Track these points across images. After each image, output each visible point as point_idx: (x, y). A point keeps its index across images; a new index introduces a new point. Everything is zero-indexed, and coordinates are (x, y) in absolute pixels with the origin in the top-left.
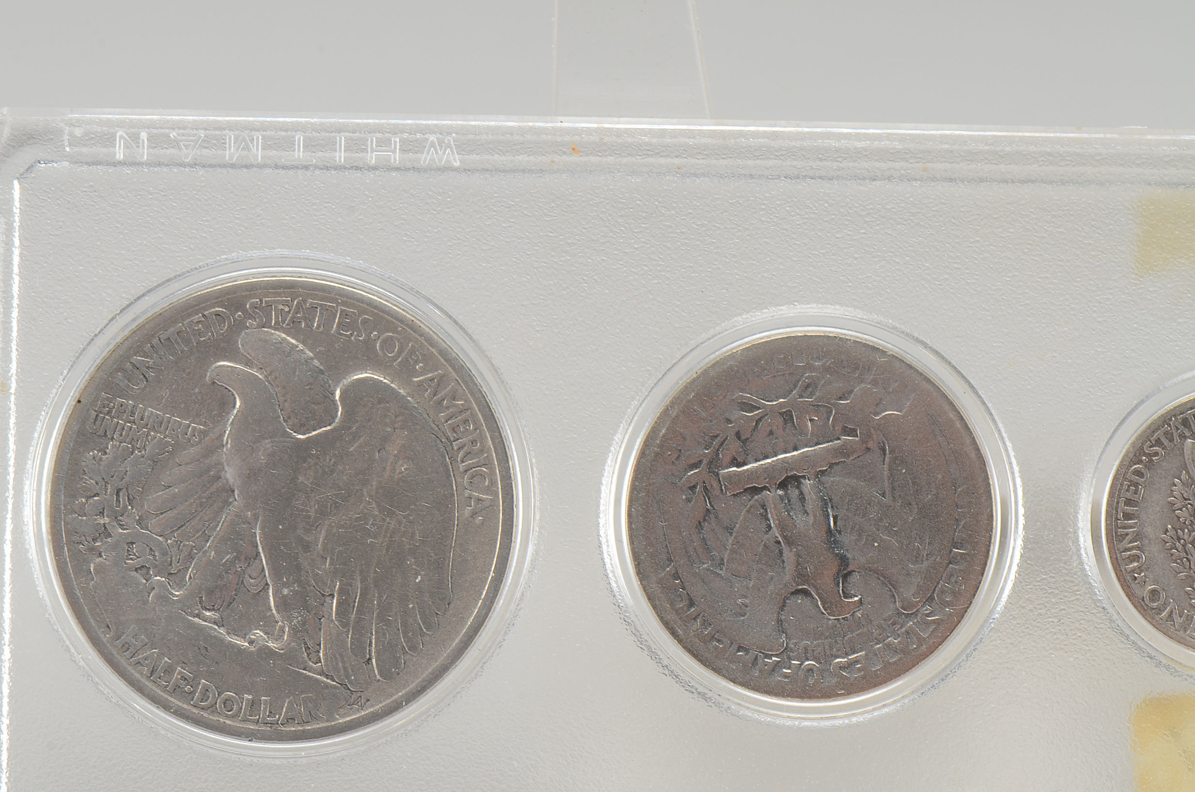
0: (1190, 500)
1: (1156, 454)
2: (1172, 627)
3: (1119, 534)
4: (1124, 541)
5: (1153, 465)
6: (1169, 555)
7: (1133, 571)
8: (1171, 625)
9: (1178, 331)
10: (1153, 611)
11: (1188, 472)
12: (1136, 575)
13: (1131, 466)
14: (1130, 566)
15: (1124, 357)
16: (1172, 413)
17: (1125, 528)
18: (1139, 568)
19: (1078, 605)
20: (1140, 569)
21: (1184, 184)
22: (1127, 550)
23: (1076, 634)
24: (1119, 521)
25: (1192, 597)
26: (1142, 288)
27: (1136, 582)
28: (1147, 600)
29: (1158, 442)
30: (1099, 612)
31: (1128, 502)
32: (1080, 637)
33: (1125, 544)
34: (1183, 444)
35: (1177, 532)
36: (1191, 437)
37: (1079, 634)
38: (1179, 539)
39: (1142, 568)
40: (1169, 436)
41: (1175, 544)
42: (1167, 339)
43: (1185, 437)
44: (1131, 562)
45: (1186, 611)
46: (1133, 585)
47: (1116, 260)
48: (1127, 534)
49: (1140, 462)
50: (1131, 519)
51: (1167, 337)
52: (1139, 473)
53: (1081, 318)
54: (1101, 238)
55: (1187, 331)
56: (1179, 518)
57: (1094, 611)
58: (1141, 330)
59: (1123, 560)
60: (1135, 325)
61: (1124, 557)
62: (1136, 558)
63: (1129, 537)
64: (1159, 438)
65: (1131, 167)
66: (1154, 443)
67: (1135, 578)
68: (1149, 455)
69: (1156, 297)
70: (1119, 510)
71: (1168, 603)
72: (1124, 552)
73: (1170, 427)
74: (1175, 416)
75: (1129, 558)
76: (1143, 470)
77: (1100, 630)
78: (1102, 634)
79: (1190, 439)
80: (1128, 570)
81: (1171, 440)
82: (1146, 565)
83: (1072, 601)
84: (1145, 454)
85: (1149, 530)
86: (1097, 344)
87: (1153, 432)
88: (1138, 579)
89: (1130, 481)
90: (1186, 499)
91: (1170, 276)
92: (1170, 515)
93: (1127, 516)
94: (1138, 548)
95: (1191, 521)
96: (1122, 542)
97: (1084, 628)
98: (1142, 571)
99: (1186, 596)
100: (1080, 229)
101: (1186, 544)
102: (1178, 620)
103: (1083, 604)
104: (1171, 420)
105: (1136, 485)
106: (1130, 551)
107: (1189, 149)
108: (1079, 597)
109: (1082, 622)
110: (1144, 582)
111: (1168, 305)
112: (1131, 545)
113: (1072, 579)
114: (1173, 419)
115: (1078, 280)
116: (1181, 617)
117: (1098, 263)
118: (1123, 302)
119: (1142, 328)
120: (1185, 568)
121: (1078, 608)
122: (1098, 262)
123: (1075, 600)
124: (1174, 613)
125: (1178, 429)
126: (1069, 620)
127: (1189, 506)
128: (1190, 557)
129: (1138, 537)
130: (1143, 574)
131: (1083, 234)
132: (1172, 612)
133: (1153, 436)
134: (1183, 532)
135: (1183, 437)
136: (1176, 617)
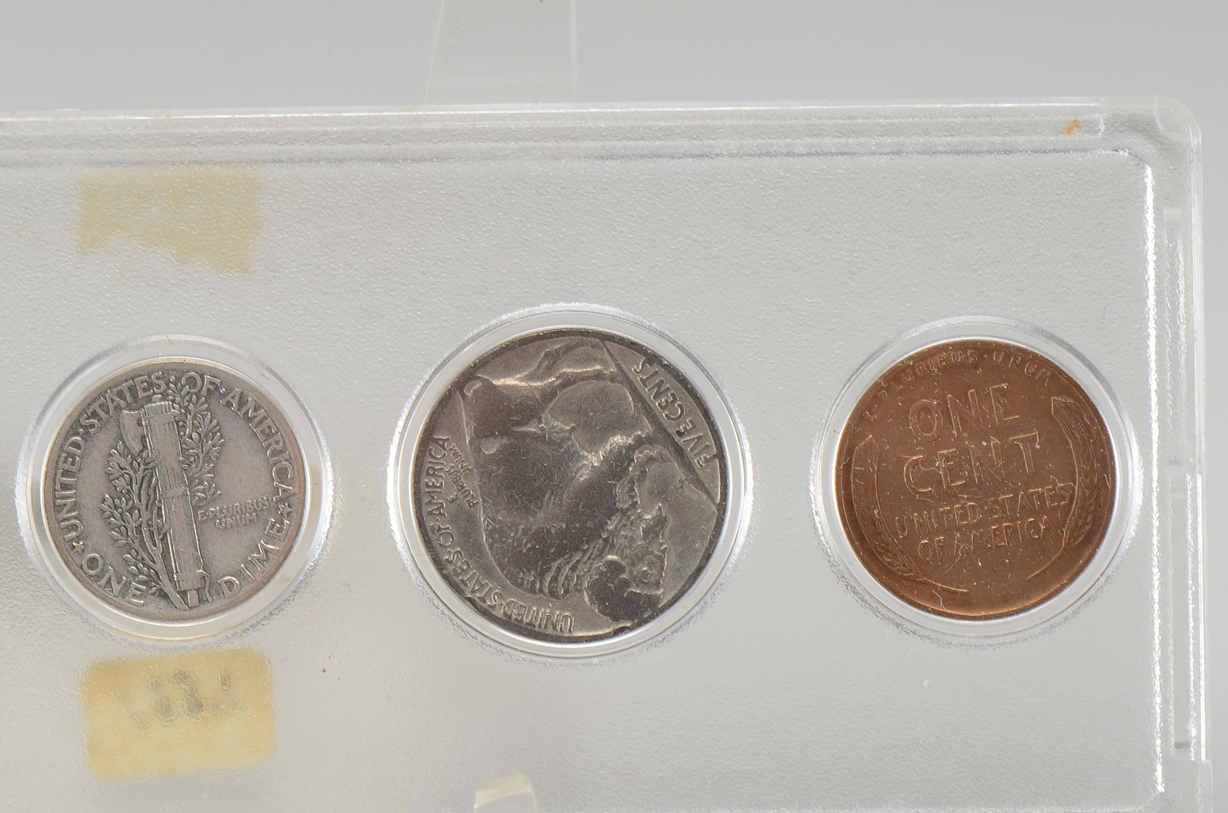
0: (126, 469)
1: (93, 426)
2: (110, 593)
3: (57, 504)
4: (63, 512)
5: (90, 437)
6: (107, 524)
7: (72, 540)
8: (110, 591)
9: (106, 305)
10: (92, 578)
11: (124, 442)
12: (74, 544)
13: (68, 439)
14: (69, 535)
15: (54, 332)
16: (107, 386)
17: (62, 498)
18: (77, 537)
19: (14, 575)
20: (78, 539)
21: (110, 163)
22: (64, 520)
23: (12, 602)
24: (57, 492)
25: (130, 563)
26: (71, 265)
27: (75, 550)
28: (85, 567)
29: (94, 414)
30: (34, 581)
31: (66, 473)
32: (16, 605)
33: (63, 514)
34: (119, 416)
35: (114, 502)
36: (126, 408)
37: (15, 603)
38: (116, 508)
39: (81, 537)
40: (105, 408)
41: (112, 513)
42: (96, 313)
43: (121, 409)
44: (69, 531)
45: (124, 578)
46: (72, 554)
47: (45, 239)
48: (65, 505)
49: (77, 434)
50: (69, 489)
51: (96, 312)
52: (76, 445)
53: (12, 296)
54: (31, 218)
55: (116, 305)
56: (115, 487)
57: (29, 580)
58: (71, 305)
59: (61, 529)
60: (64, 301)
61: (62, 527)
62: (74, 527)
63: (67, 507)
64: (95, 411)
65: (59, 148)
66: (90, 415)
67: (74, 547)
68: (85, 427)
69: (84, 273)
70: (57, 481)
71: (106, 570)
72: (62, 521)
73: (106, 399)
74: (110, 388)
75: (67, 527)
76: (80, 442)
77: (36, 597)
78: (37, 602)
79: (125, 410)
80: (67, 540)
81: (107, 412)
82: (85, 534)
83: (8, 570)
84: (82, 426)
85: (86, 501)
86: (27, 321)
87: (89, 404)
88: (77, 548)
89: (67, 453)
90: (122, 469)
91: (98, 252)
92: (107, 485)
93: (64, 487)
94: (75, 517)
95: (128, 490)
96: (60, 512)
97: (20, 596)
98: (80, 540)
99: (124, 563)
100: (10, 210)
101: (123, 512)
102: (116, 587)
103: (19, 573)
104: (106, 392)
105: (73, 456)
106: (68, 521)
107: (115, 129)
108: (14, 566)
109: (18, 590)
110: (83, 551)
111: (97, 281)
112: (69, 515)
113: (7, 550)
114: (109, 391)
115: (9, 259)
116: (118, 583)
117: (27, 243)
118: (52, 279)
119: (72, 304)
120: (123, 536)
121: (14, 577)
122: (28, 241)
123: (10, 569)
124: (112, 580)
125: (113, 401)
126: (6, 589)
127: (126, 475)
128: (127, 525)
129: (75, 506)
130: (81, 543)
131: (13, 215)
132: (110, 579)
133: (89, 408)
134: (120, 499)
135: (118, 408)
136: (114, 583)
